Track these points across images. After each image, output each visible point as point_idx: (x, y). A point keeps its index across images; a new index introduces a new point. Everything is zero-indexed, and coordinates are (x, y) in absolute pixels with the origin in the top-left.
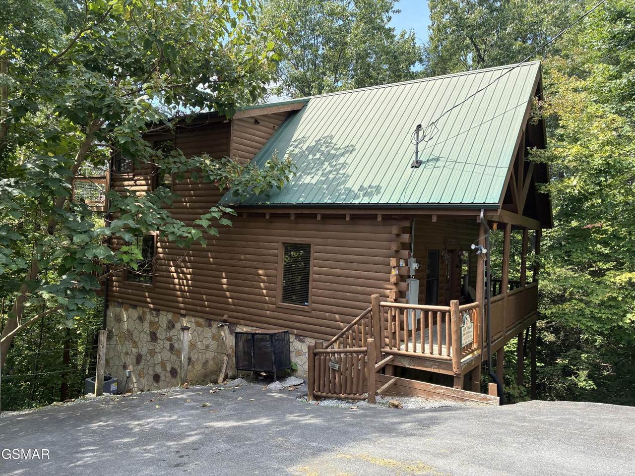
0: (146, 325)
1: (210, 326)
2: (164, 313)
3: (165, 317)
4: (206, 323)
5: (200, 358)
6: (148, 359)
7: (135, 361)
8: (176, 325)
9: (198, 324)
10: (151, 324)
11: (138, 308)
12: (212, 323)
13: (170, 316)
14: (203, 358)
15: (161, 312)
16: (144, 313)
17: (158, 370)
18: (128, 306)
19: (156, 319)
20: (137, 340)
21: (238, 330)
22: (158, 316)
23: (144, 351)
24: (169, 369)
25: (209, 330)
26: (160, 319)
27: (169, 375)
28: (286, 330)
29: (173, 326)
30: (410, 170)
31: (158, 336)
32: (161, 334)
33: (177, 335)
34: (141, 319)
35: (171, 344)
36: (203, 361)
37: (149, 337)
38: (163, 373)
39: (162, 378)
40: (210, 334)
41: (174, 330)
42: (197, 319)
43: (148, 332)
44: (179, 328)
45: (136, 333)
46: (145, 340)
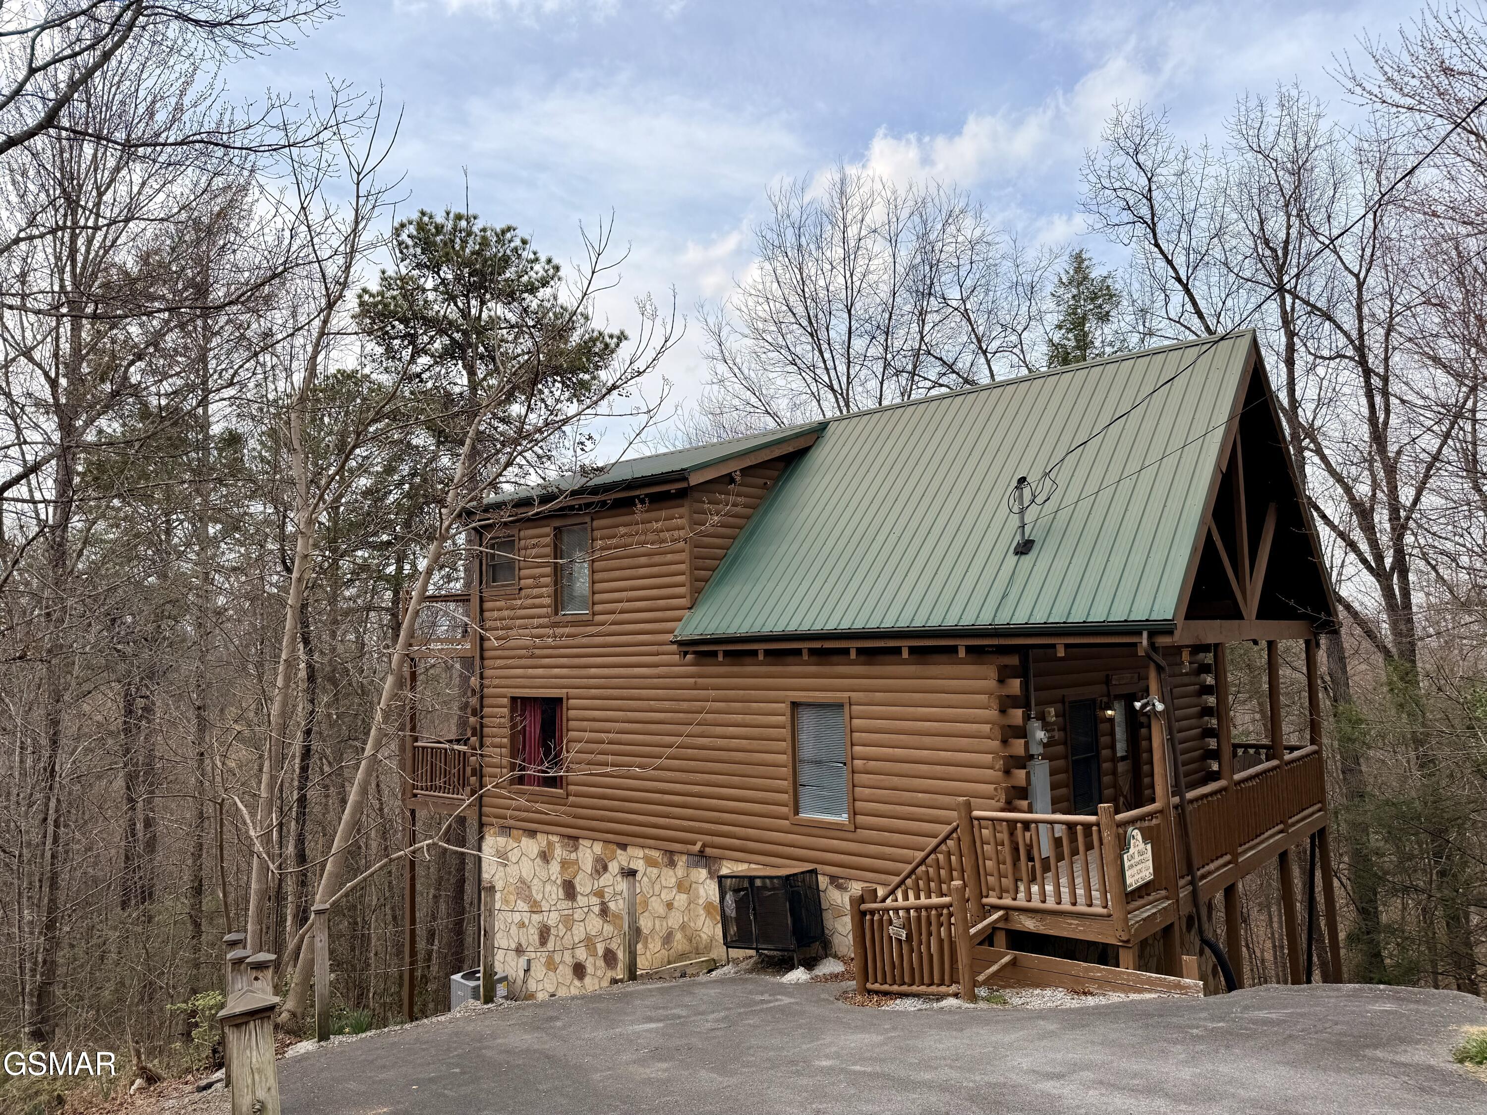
0: (555, 867)
1: (672, 864)
2: (587, 843)
3: (589, 851)
4: (665, 860)
5: (657, 927)
6: (561, 934)
7: (536, 937)
8: (610, 866)
9: (650, 862)
10: (564, 864)
11: (539, 836)
12: (676, 858)
13: (598, 848)
14: (661, 928)
15: (581, 841)
16: (550, 844)
17: (581, 954)
18: (521, 832)
19: (573, 856)
20: (539, 897)
21: (724, 871)
22: (576, 849)
23: (552, 919)
24: (600, 952)
25: (671, 872)
26: (580, 855)
27: (601, 963)
28: (810, 866)
29: (605, 868)
30: (1012, 559)
31: (578, 888)
32: (583, 885)
33: (613, 885)
34: (545, 857)
35: (603, 904)
36: (663, 933)
37: (561, 891)
38: (591, 959)
39: (590, 969)
40: (673, 880)
41: (607, 875)
42: (647, 851)
43: (559, 882)
44: (616, 871)
45: (536, 886)
46: (554, 896)
